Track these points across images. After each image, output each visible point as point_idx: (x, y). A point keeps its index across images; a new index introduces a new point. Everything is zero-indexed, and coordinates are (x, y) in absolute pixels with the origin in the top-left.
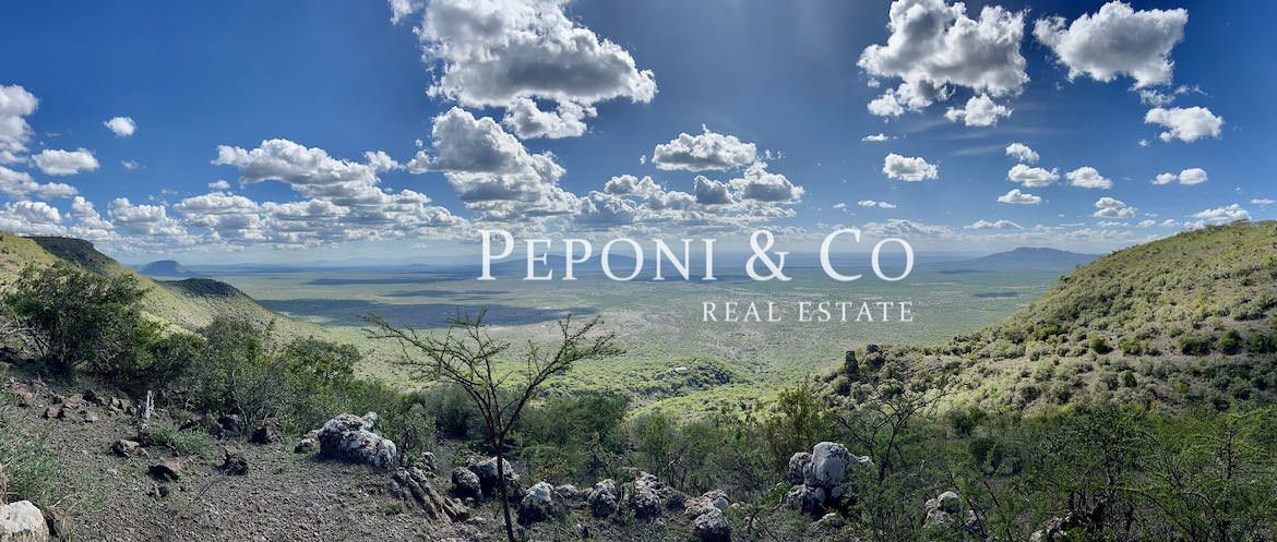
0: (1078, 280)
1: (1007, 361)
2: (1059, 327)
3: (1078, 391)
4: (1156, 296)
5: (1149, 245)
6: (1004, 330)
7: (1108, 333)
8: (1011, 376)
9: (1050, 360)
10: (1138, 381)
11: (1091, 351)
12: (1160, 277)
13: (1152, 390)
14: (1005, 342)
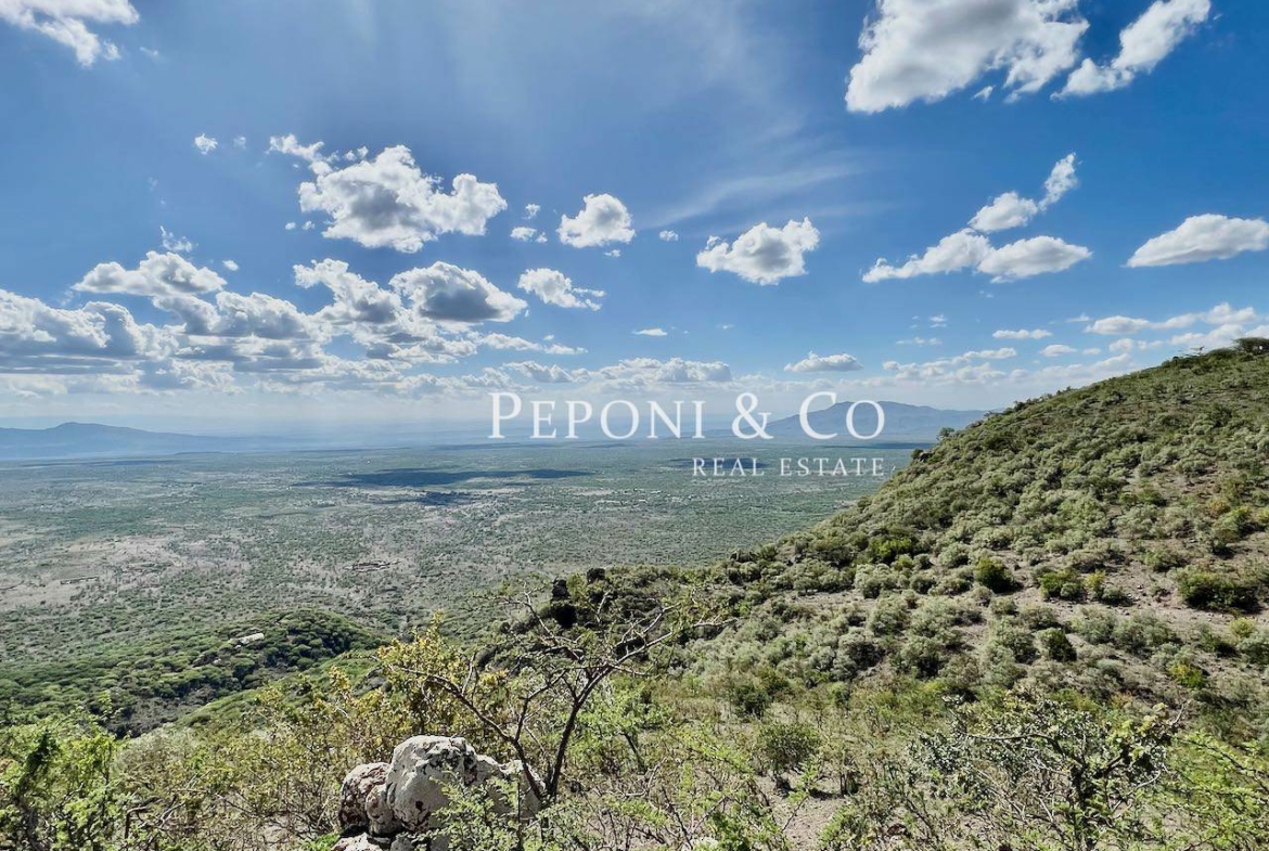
0: (947, 458)
1: (822, 597)
2: (915, 540)
3: (955, 658)
4: (1116, 486)
5: (1096, 388)
6: (816, 542)
7: (1011, 555)
8: (832, 622)
9: (901, 599)
10: (1079, 651)
11: (977, 587)
12: (1125, 450)
13: (1113, 672)
14: (818, 565)
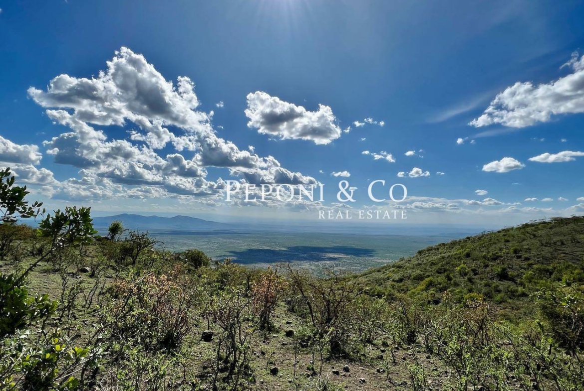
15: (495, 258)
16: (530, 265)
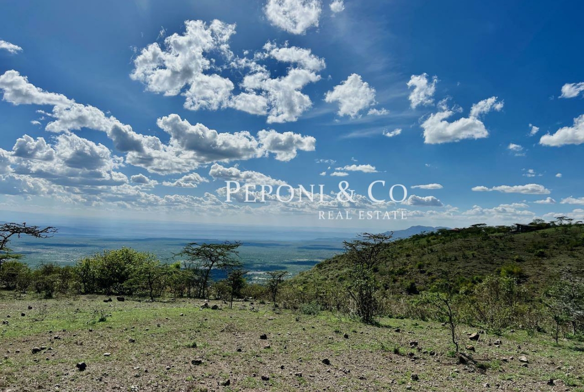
15: (402, 273)
16: (433, 280)
